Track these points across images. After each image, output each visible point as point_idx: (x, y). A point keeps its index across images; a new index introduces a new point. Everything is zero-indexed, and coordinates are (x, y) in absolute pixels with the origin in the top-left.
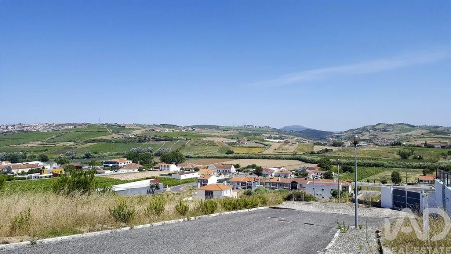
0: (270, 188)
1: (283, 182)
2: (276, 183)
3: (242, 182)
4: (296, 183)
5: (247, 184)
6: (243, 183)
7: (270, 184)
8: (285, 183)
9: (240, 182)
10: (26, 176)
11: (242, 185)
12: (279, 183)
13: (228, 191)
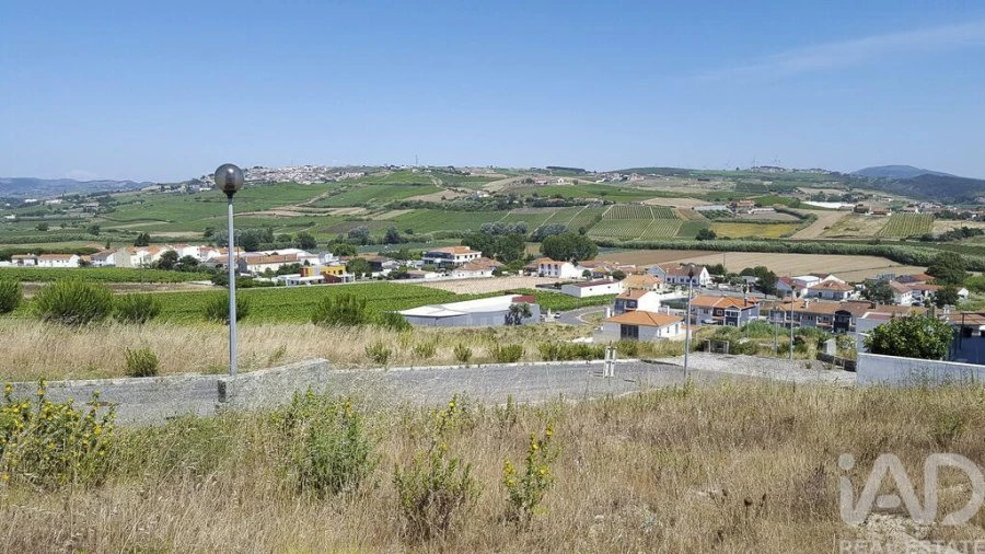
0: (782, 325)
1: (816, 311)
2: (799, 313)
3: (715, 309)
4: (849, 314)
5: (728, 313)
6: (717, 311)
7: (782, 316)
8: (819, 315)
9: (710, 308)
10: (274, 280)
11: (714, 315)
12: (805, 314)
13: (672, 328)
